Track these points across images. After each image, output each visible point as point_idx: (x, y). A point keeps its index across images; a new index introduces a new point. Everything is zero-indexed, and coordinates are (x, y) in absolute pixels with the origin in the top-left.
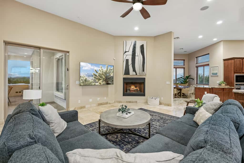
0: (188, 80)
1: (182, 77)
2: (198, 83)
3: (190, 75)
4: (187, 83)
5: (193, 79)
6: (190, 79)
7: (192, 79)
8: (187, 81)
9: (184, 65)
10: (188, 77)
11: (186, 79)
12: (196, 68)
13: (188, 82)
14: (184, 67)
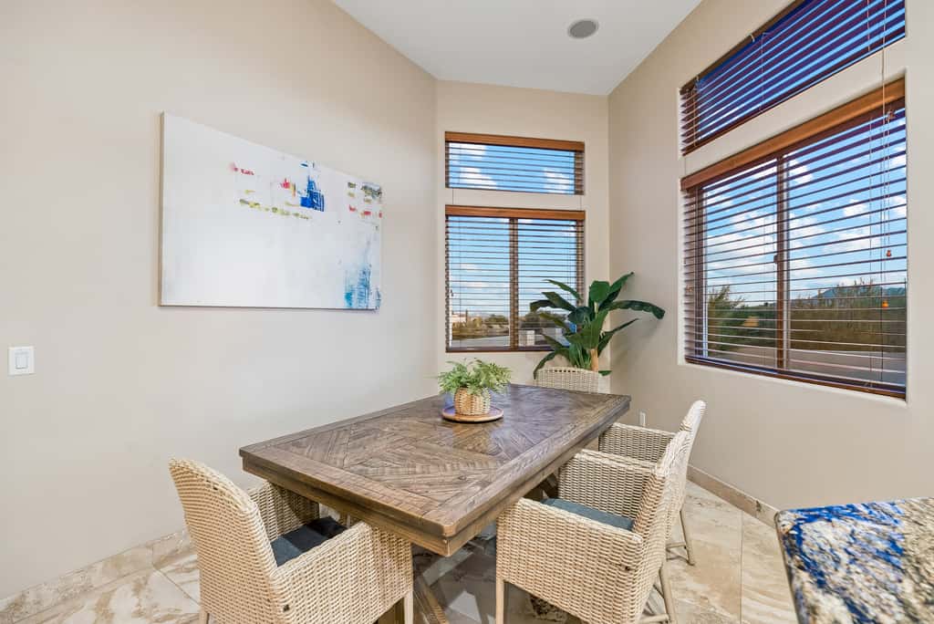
0: (608, 318)
1: (560, 291)
2: (705, 355)
3: (624, 279)
4: (607, 350)
5: (659, 313)
6: (633, 314)
7: (651, 314)
8: (607, 327)
9: (579, 190)
10: (607, 296)
11: (592, 316)
12: (681, 201)
13: (609, 334)
14: (573, 204)
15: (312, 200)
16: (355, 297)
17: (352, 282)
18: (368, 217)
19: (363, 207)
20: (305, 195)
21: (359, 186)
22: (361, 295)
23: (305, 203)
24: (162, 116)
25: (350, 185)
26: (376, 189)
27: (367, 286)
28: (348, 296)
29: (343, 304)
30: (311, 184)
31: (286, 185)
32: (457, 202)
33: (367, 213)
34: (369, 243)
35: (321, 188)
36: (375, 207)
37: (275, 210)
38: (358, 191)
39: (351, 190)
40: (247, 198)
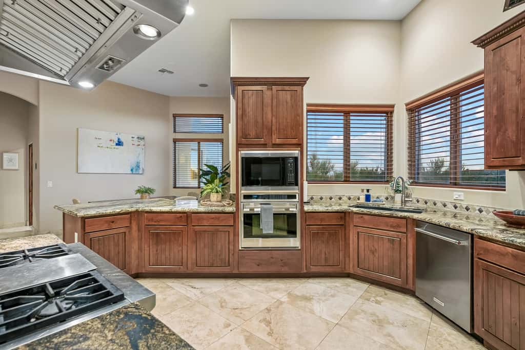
15: (119, 143)
16: (134, 170)
17: (133, 166)
18: (139, 146)
19: (137, 143)
20: (117, 142)
21: (136, 137)
22: (136, 170)
23: (117, 144)
24: (78, 129)
25: (132, 137)
26: (142, 137)
27: (139, 167)
28: (132, 170)
29: (130, 172)
30: (119, 139)
31: (111, 140)
32: (177, 138)
33: (139, 145)
34: (139, 154)
35: (122, 140)
36: (142, 142)
37: (107, 147)
38: (135, 139)
39: (133, 139)
40: (99, 145)
